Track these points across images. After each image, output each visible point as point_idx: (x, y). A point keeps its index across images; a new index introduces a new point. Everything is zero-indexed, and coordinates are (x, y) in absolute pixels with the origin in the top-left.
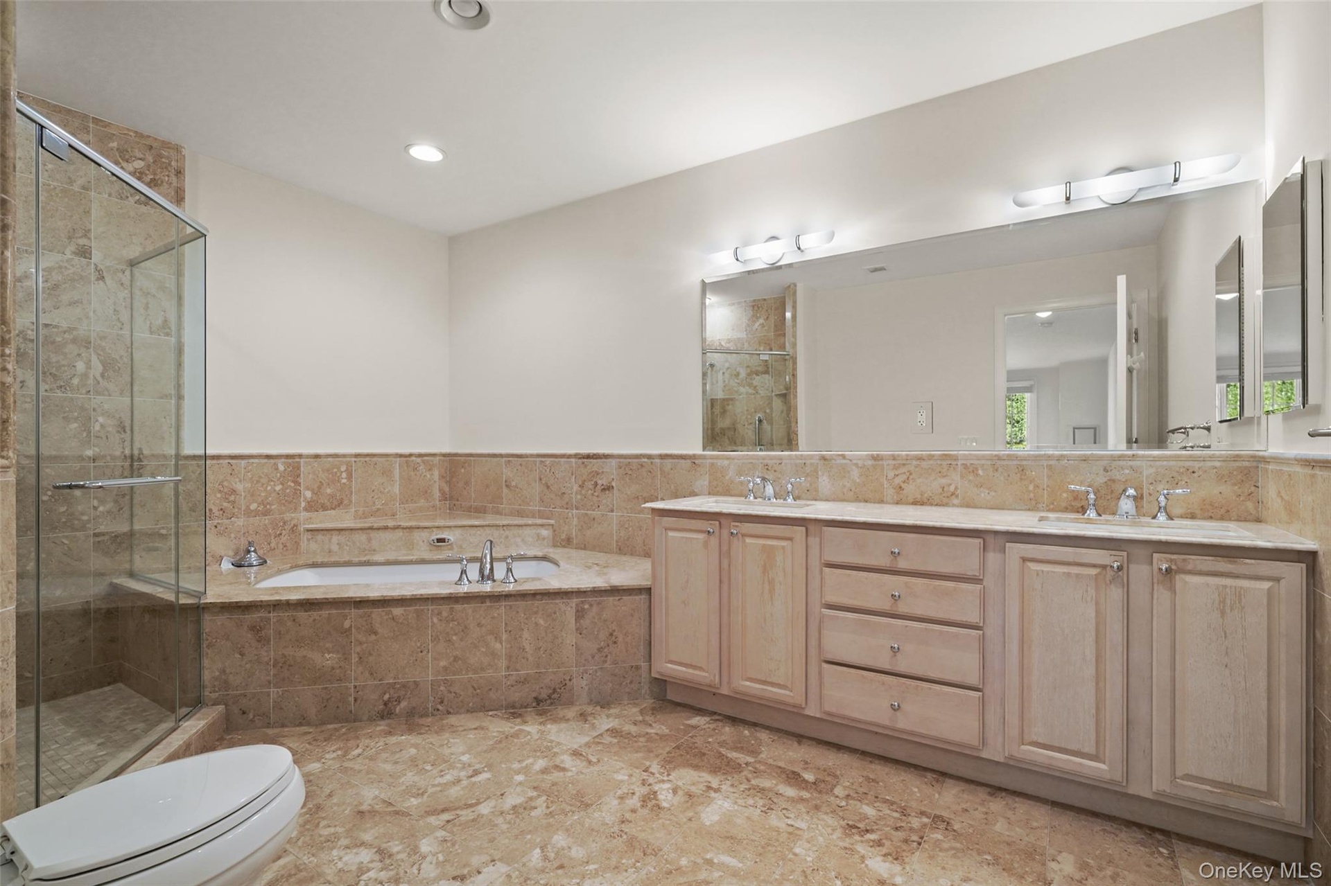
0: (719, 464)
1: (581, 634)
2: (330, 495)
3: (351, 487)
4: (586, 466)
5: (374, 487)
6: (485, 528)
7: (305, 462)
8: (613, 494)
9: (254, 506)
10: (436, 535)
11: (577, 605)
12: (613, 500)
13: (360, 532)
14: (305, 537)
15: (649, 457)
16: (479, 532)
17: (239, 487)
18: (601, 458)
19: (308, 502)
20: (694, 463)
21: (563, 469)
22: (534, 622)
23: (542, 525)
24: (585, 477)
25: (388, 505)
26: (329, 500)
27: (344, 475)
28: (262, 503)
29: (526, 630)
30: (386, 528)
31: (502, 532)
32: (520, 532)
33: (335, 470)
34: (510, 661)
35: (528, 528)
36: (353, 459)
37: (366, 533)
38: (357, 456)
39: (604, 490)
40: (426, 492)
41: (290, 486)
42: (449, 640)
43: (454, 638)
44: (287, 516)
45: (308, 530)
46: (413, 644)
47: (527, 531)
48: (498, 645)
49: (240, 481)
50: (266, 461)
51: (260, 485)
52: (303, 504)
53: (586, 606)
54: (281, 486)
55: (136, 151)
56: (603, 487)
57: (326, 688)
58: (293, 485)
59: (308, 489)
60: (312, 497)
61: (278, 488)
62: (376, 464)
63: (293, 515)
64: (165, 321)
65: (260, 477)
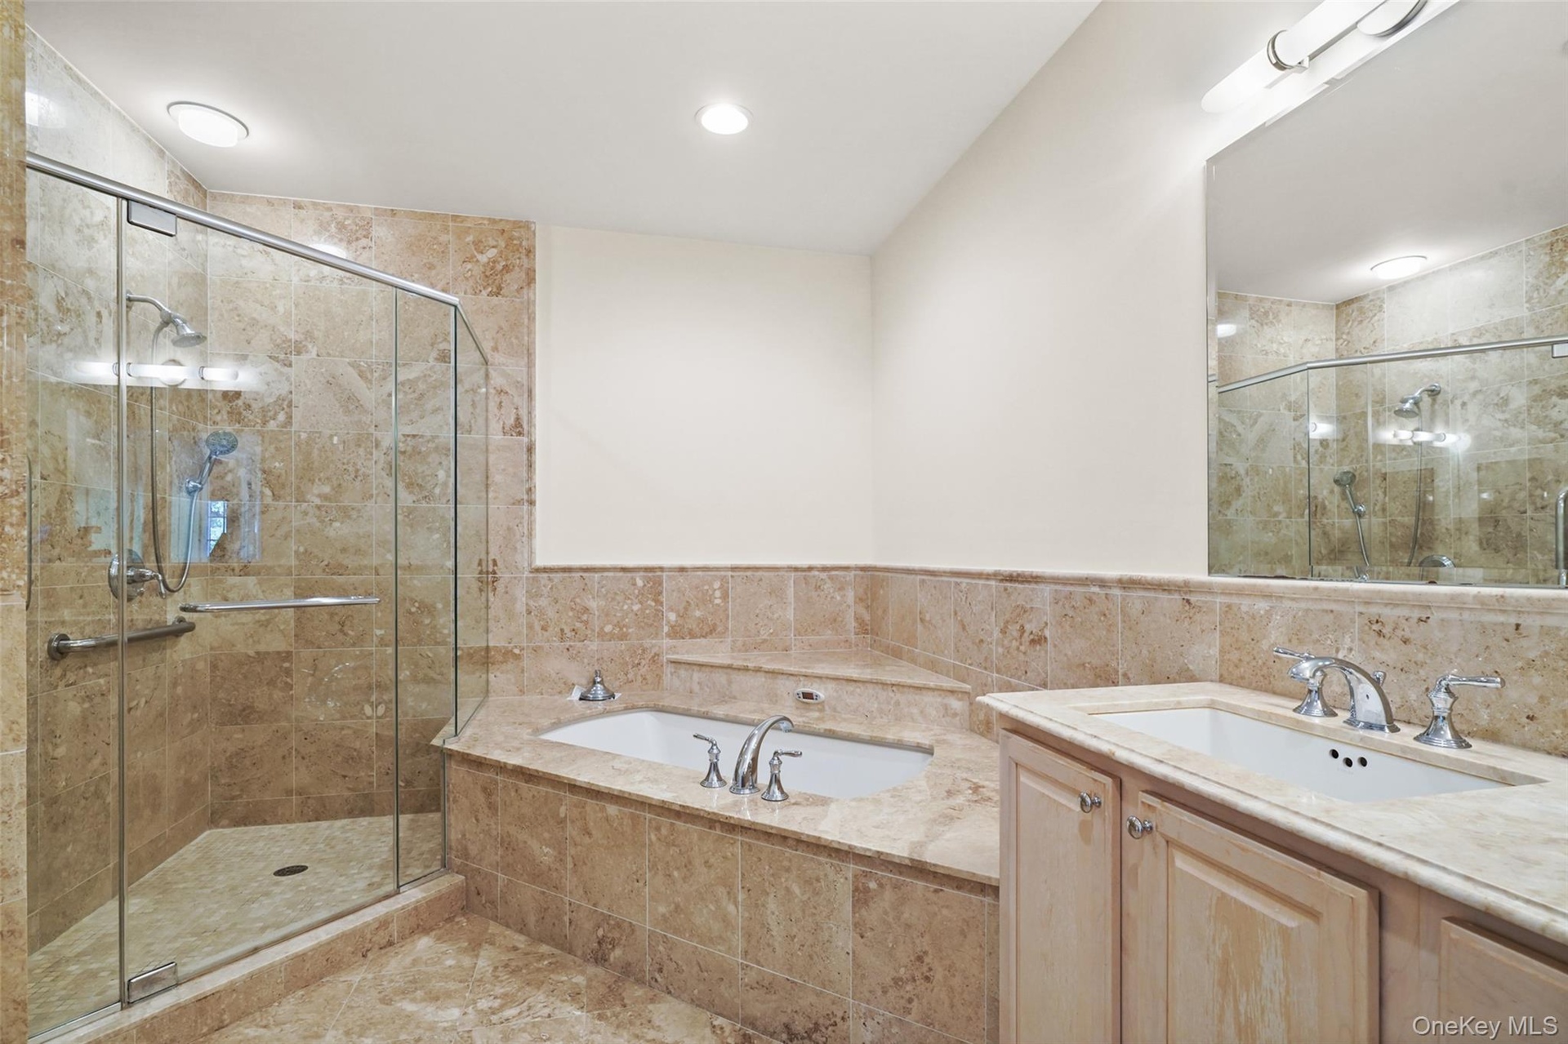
0: (1244, 608)
1: (862, 937)
2: (699, 618)
3: (727, 610)
4: (1009, 595)
5: (758, 611)
6: (868, 685)
7: (667, 576)
8: (1046, 652)
9: (608, 629)
10: (804, 686)
11: (855, 876)
12: (1046, 665)
13: (720, 670)
14: (669, 669)
15: (1102, 583)
16: (858, 690)
17: (593, 604)
18: (1029, 582)
19: (672, 627)
20: (1188, 601)
21: (980, 598)
22: (784, 885)
23: (952, 692)
24: (1007, 616)
25: (777, 635)
26: (698, 626)
27: (718, 594)
28: (617, 625)
29: (772, 896)
30: (746, 669)
31: (892, 695)
32: (917, 697)
33: (706, 587)
34: (749, 942)
35: (930, 693)
36: (730, 573)
37: (727, 674)
38: (734, 569)
39: (1033, 642)
40: (835, 620)
41: (651, 606)
42: (669, 876)
43: (676, 874)
44: (647, 643)
45: (672, 662)
46: (628, 866)
47: (928, 698)
48: (731, 908)
49: (593, 598)
50: (621, 574)
51: (616, 603)
52: (666, 629)
53: (873, 885)
54: (639, 606)
55: (490, 239)
56: (1032, 637)
57: (544, 893)
58: (653, 604)
59: (672, 611)
60: (677, 621)
61: (636, 608)
62: (761, 580)
63: (654, 641)
64: (518, 419)
65: (616, 594)
